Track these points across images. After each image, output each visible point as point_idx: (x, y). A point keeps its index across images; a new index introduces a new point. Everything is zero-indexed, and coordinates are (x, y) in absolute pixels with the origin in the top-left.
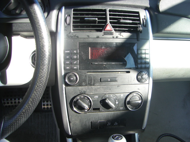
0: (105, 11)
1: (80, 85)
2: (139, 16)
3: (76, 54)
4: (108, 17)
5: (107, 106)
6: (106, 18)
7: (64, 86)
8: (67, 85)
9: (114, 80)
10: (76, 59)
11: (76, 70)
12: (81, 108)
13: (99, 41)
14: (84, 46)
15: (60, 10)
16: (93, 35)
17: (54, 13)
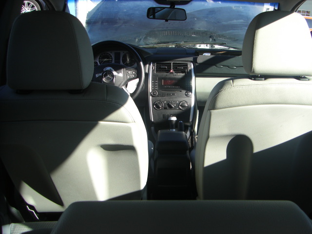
0: (171, 63)
1: (158, 96)
2: (187, 66)
3: (157, 83)
4: (172, 66)
5: (170, 107)
6: (171, 67)
7: (151, 97)
8: (152, 96)
9: (173, 94)
10: (157, 85)
11: (156, 90)
12: (159, 107)
13: (168, 77)
14: (160, 79)
15: (150, 64)
16: (164, 74)
17: (147, 66)
